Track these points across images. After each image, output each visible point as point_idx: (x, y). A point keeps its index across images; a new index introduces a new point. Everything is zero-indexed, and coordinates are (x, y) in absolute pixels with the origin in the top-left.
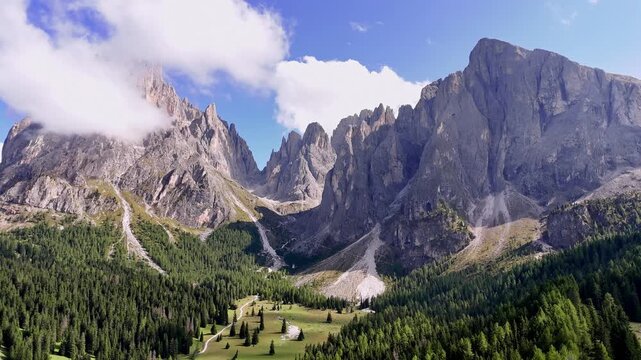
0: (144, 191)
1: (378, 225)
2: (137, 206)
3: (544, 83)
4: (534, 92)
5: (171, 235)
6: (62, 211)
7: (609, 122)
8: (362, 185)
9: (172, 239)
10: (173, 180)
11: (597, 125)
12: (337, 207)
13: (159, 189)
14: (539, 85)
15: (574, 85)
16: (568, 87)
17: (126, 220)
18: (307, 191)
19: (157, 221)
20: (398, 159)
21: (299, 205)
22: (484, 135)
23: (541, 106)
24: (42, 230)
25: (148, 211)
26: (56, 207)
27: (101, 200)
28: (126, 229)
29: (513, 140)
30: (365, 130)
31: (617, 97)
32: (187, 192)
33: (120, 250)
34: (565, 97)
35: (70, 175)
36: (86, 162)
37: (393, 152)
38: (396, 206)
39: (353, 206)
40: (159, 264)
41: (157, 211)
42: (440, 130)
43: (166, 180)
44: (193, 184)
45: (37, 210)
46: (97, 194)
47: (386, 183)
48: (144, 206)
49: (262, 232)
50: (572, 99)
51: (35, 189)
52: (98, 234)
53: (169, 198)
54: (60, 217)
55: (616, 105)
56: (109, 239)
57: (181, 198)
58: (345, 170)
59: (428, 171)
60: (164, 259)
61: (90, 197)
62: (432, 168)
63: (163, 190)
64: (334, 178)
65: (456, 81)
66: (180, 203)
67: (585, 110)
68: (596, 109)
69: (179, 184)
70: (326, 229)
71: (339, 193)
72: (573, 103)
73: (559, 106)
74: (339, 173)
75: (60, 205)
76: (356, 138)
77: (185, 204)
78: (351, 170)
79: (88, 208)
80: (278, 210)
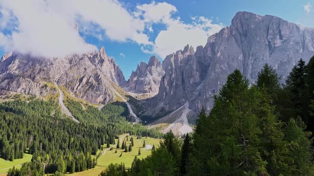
0: (70, 86)
1: (187, 102)
2: (66, 93)
3: (271, 31)
4: (265, 36)
5: (83, 107)
6: (28, 94)
7: (303, 49)
8: (180, 83)
9: (84, 108)
10: (85, 80)
11: (298, 51)
12: (166, 94)
13: (77, 85)
14: (268, 32)
15: (285, 32)
16: (282, 33)
17: (61, 99)
18: (150, 88)
19: (76, 100)
20: (197, 70)
21: (147, 95)
22: (241, 57)
23: (269, 42)
24: (18, 102)
25: (72, 95)
26: (25, 92)
27: (48, 89)
28: (61, 103)
29: (255, 60)
30: (181, 56)
31: (307, 37)
32: (92, 86)
33: (58, 112)
34: (281, 38)
35: (32, 76)
36: (40, 70)
37: (195, 67)
38: (196, 93)
39: (175, 93)
40: (78, 119)
41: (76, 95)
42: (219, 55)
43: (81, 80)
44: (94, 82)
45: (15, 93)
46: (46, 86)
47: (191, 82)
48: (70, 93)
49: (129, 106)
50: (284, 39)
51: (14, 82)
52: (47, 105)
53: (82, 89)
54: (27, 96)
55: (307, 41)
56: (52, 107)
57: (88, 89)
58: (171, 75)
59: (213, 74)
60: (80, 116)
61: (43, 87)
62: (215, 73)
63: (79, 85)
64: (165, 79)
65: (226, 31)
66: (88, 92)
67: (292, 43)
68: (297, 43)
69: (87, 82)
70: (162, 105)
71: (168, 87)
72: (285, 41)
73: (278, 42)
74: (168, 77)
75: (27, 91)
76: (176, 61)
77: (90, 92)
78: (173, 76)
79: (41, 93)
80: (136, 97)
